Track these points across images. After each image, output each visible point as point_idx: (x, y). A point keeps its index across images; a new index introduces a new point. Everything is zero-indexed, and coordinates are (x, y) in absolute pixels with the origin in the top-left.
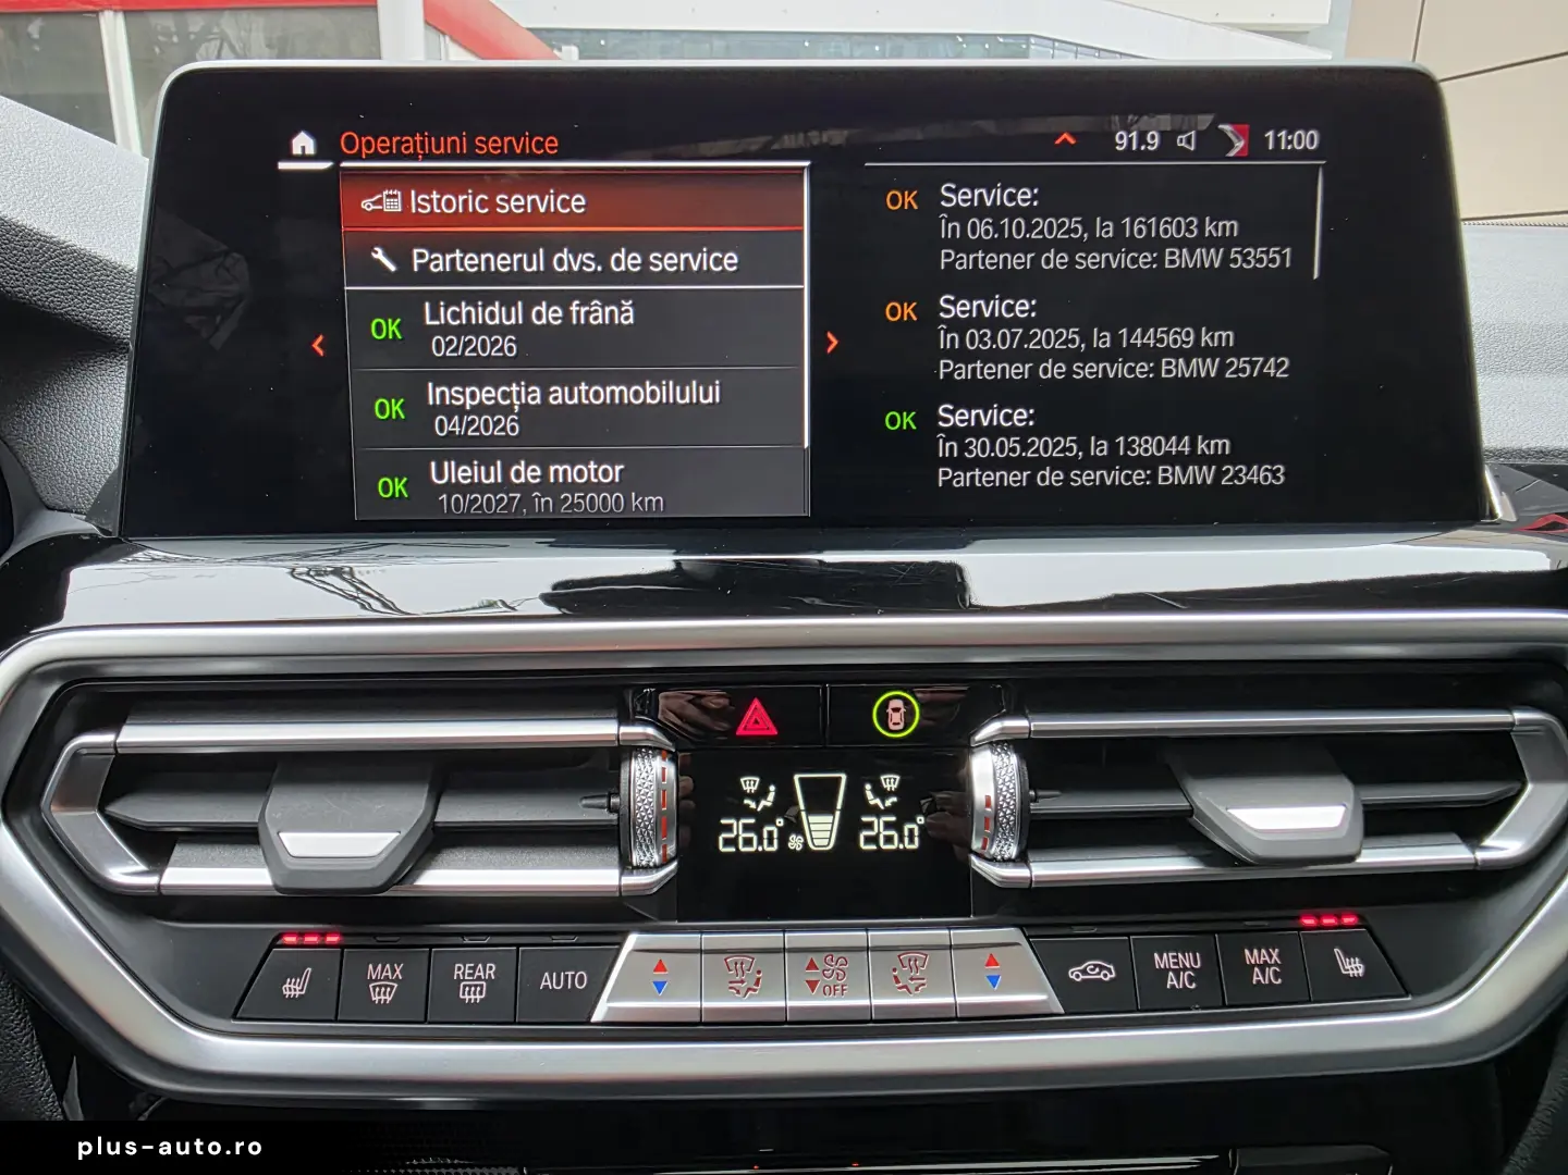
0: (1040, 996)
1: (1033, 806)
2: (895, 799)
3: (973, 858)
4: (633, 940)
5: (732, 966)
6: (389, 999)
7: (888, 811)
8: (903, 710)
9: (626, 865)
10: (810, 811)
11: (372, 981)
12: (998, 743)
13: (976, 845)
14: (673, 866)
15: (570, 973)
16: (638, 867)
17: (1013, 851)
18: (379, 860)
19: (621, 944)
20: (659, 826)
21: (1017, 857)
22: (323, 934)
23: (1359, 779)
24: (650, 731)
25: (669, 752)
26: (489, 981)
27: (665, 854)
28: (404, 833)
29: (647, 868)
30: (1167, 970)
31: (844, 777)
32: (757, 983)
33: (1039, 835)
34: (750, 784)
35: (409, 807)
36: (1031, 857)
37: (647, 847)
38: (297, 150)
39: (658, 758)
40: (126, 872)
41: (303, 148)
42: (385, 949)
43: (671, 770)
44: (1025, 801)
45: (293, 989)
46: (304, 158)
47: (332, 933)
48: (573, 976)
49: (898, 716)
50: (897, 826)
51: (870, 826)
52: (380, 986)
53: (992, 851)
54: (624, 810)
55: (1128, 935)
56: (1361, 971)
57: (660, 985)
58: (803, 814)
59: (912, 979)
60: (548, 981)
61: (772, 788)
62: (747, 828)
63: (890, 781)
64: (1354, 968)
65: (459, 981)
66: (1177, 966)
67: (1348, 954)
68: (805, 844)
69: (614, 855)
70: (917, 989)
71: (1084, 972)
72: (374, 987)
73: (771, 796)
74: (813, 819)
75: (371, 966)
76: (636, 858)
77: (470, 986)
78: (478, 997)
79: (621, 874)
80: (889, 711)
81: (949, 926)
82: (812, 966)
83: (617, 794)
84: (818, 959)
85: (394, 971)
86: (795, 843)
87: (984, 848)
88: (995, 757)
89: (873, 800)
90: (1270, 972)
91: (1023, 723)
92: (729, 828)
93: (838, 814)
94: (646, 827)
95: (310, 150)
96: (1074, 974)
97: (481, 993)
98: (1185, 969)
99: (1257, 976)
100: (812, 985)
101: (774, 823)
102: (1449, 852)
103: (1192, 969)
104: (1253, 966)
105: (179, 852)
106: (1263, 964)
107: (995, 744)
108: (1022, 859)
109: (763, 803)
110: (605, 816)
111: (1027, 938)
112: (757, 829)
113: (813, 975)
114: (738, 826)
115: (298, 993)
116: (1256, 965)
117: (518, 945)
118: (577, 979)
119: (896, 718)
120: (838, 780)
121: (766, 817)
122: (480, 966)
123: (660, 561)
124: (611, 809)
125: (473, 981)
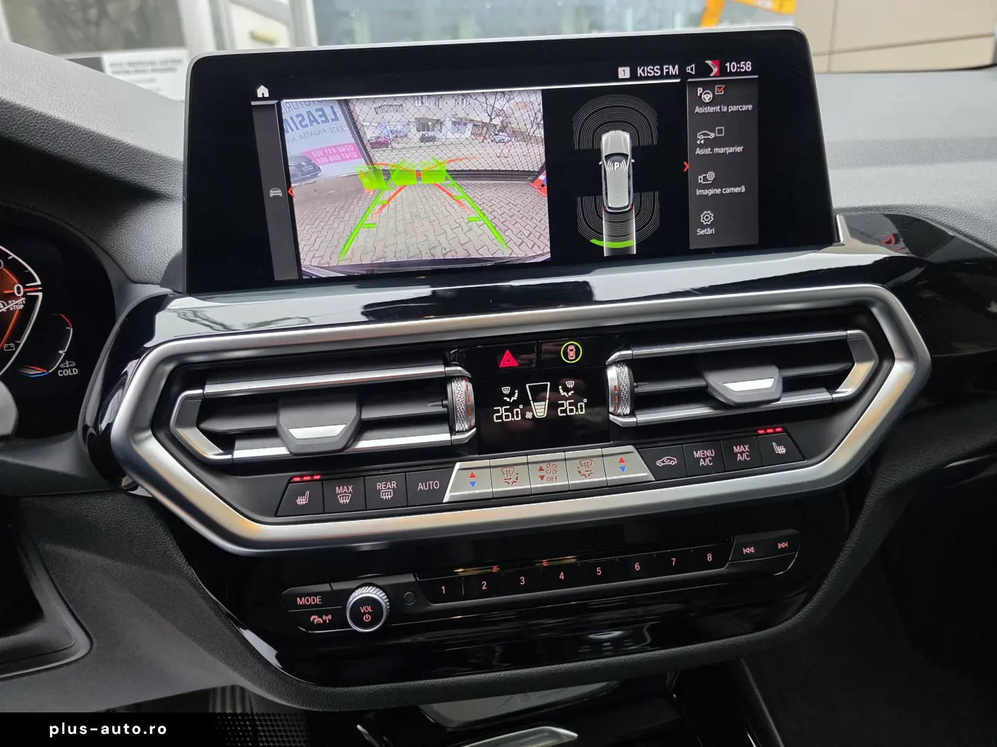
0: (644, 474)
1: (636, 390)
2: (573, 392)
3: (610, 415)
4: (458, 465)
5: (505, 472)
6: (348, 501)
7: (570, 398)
8: (574, 350)
9: (452, 431)
10: (535, 401)
11: (339, 494)
12: (618, 362)
13: (611, 410)
14: (475, 429)
15: (431, 482)
16: (458, 432)
17: (628, 411)
18: (338, 438)
19: (453, 468)
20: (468, 411)
21: (630, 413)
22: (312, 476)
23: (781, 367)
24: (459, 368)
25: (468, 377)
26: (394, 489)
27: (470, 425)
28: (348, 424)
29: (462, 432)
30: (699, 458)
31: (549, 383)
32: (517, 479)
33: (640, 402)
34: (506, 390)
35: (349, 413)
36: (637, 413)
37: (462, 421)
38: (260, 95)
39: (464, 381)
40: (213, 453)
41: (263, 94)
42: (345, 479)
43: (470, 386)
44: (632, 388)
45: (301, 501)
46: (264, 99)
47: (317, 475)
48: (433, 483)
49: (572, 352)
50: (575, 404)
51: (562, 405)
52: (343, 496)
53: (619, 412)
54: (450, 406)
55: (682, 444)
56: (784, 452)
57: (473, 484)
58: (532, 402)
59: (586, 471)
60: (421, 487)
61: (516, 391)
62: (506, 410)
63: (570, 384)
64: (781, 450)
65: (380, 490)
66: (704, 456)
67: (778, 445)
68: (533, 415)
69: (447, 428)
70: (589, 475)
71: (663, 462)
72: (340, 497)
73: (516, 395)
74: (535, 404)
75: (337, 488)
76: (458, 427)
77: (385, 492)
78: (390, 497)
79: (451, 435)
80: (568, 351)
81: (602, 447)
82: (541, 469)
83: (446, 398)
84: (544, 466)
85: (348, 489)
86: (529, 415)
87: (615, 410)
88: (617, 369)
89: (563, 393)
90: (745, 455)
91: (630, 352)
92: (498, 411)
93: (547, 401)
94: (461, 412)
95: (267, 95)
96: (659, 463)
97: (391, 495)
98: (707, 457)
99: (739, 457)
100: (542, 477)
101: (519, 408)
102: (821, 396)
103: (711, 457)
104: (737, 453)
105: (238, 444)
106: (742, 452)
107: (618, 363)
108: (632, 414)
109: (513, 398)
110: (441, 409)
111: (637, 449)
112: (510, 410)
113: (542, 473)
114: (502, 410)
115: (304, 503)
116: (739, 453)
117: (405, 472)
118: (435, 485)
119: (572, 354)
120: (547, 385)
121: (515, 404)
122: (389, 483)
123: (425, 291)
124: (444, 406)
125: (386, 489)
